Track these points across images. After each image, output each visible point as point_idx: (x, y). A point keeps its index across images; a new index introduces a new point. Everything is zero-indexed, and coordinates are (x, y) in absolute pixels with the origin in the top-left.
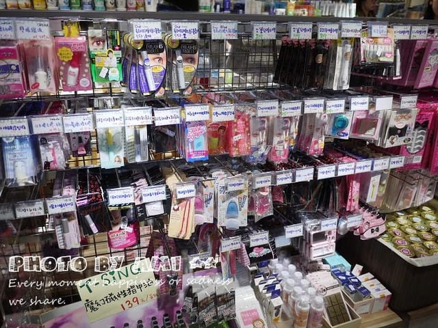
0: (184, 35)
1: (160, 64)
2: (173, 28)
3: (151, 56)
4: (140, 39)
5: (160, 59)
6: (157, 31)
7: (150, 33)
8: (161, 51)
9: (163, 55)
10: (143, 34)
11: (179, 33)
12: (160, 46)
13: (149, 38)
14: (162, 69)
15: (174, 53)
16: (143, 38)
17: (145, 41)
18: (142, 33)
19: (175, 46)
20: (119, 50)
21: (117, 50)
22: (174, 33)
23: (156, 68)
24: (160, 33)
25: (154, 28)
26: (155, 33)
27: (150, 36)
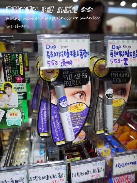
0: (126, 60)
1: (82, 101)
2: (110, 48)
3: (69, 91)
4: (52, 67)
5: (83, 93)
6: (83, 53)
7: (71, 58)
8: (85, 82)
9: (87, 88)
10: (60, 59)
11: (117, 57)
12: (84, 76)
13: (69, 66)
14: (84, 107)
15: (102, 83)
16: (59, 66)
17: (61, 71)
18: (56, 58)
19: (103, 74)
20: (23, 81)
21: (19, 82)
22: (109, 57)
23: (76, 106)
24: (88, 57)
25: (77, 49)
26: (79, 57)
27: (71, 62)
